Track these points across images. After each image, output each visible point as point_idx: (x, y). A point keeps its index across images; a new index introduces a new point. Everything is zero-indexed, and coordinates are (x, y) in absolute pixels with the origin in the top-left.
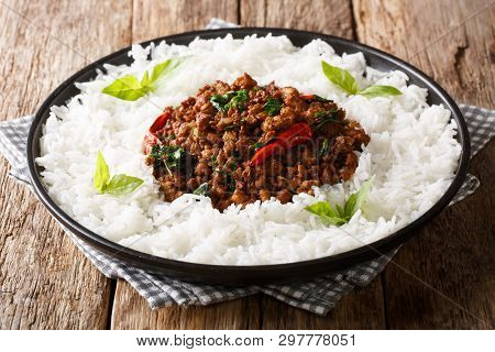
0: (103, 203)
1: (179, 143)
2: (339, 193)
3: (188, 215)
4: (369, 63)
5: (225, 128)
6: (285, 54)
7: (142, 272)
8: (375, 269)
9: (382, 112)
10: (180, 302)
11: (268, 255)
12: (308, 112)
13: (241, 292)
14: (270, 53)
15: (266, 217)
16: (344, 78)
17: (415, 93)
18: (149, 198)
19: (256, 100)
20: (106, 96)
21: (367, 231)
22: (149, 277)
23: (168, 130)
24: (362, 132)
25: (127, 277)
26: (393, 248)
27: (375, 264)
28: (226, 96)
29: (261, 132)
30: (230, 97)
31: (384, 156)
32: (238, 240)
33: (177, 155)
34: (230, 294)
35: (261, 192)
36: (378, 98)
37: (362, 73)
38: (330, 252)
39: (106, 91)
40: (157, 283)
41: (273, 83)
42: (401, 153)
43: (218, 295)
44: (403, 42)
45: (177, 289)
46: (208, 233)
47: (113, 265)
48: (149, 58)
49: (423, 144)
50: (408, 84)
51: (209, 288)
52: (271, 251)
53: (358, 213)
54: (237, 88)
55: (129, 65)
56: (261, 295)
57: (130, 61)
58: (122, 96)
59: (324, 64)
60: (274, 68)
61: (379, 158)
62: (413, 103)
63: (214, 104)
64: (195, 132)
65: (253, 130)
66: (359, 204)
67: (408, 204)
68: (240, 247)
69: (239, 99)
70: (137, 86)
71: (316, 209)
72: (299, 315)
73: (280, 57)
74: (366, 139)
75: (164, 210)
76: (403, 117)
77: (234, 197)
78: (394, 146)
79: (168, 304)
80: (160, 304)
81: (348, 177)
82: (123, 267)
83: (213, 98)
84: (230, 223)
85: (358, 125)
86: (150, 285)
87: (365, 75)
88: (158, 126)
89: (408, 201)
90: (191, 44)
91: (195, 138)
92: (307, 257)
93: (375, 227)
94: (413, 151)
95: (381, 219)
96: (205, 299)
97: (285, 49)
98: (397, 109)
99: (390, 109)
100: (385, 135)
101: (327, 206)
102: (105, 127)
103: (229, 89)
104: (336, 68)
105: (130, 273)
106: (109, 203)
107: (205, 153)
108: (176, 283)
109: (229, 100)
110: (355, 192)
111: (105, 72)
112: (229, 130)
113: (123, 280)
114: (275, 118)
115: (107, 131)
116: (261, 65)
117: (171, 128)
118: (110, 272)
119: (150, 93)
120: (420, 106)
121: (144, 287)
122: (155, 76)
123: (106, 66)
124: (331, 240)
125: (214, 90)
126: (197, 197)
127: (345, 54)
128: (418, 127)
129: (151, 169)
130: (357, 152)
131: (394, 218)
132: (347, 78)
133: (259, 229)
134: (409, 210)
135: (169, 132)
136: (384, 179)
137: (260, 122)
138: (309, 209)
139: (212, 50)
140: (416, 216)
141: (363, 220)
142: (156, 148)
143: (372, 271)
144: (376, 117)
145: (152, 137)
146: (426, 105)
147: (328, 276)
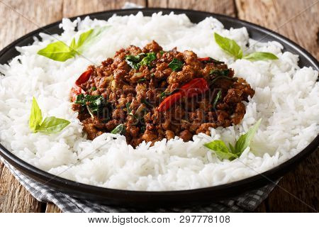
0: (36, 140)
1: (100, 93)
2: (230, 134)
3: (106, 150)
4: (251, 36)
5: (138, 80)
6: (184, 28)
7: (67, 196)
8: (261, 196)
9: (263, 72)
11: (174, 183)
12: (205, 70)
14: (172, 26)
15: (171, 152)
16: (232, 46)
17: (289, 58)
18: (74, 137)
19: (163, 60)
20: (42, 57)
21: (256, 164)
22: (73, 200)
23: (91, 83)
24: (248, 86)
25: (55, 201)
26: (275, 180)
27: (260, 193)
28: (138, 57)
29: (167, 84)
30: (141, 57)
31: (266, 106)
32: (148, 171)
33: (98, 102)
35: (167, 132)
36: (260, 62)
37: (245, 43)
38: (225, 181)
39: (41, 53)
40: (80, 205)
41: (176, 48)
42: (280, 104)
44: (275, 24)
46: (123, 164)
47: (44, 191)
48: (76, 29)
49: (298, 96)
50: (283, 51)
52: (176, 179)
53: (247, 150)
54: (147, 51)
55: (60, 35)
57: (60, 31)
58: (54, 57)
59: (216, 35)
60: (175, 38)
61: (263, 107)
62: (288, 66)
63: (129, 63)
64: (113, 84)
65: (160, 83)
66: (248, 142)
67: (288, 143)
68: (150, 176)
69: (149, 59)
70: (66, 50)
71: (213, 146)
73: (180, 30)
74: (252, 92)
75: (87, 146)
76: (280, 77)
77: (145, 136)
78: (274, 98)
81: (238, 121)
82: (52, 193)
83: (128, 58)
84: (142, 157)
85: (244, 81)
87: (247, 45)
88: (82, 81)
89: (287, 141)
90: (110, 20)
91: (113, 89)
92: (206, 185)
93: (262, 161)
94: (290, 102)
95: (267, 155)
97: (184, 25)
98: (275, 70)
99: (269, 71)
100: (267, 89)
101: (222, 143)
102: (39, 81)
103: (141, 52)
104: (225, 38)
105: (58, 198)
106: (41, 140)
107: (121, 101)
108: (96, 206)
109: (141, 59)
110: (244, 133)
111: (40, 39)
112: (141, 83)
113: (51, 203)
114: (179, 73)
115: (41, 84)
116: (166, 36)
117: (93, 82)
118: (41, 197)
119: (77, 56)
120: (293, 69)
121: (69, 208)
122: (81, 42)
123: (41, 34)
124: (225, 171)
125: (129, 53)
126: (115, 136)
127: (231, 29)
128: (293, 84)
129: (77, 114)
130: (245, 102)
131: (277, 154)
132: (234, 46)
133: (166, 163)
134: (288, 148)
135: (92, 85)
136: (267, 124)
137: (166, 76)
138: (206, 146)
139: (126, 24)
140: (295, 153)
141: (251, 155)
142: (80, 97)
143: (258, 198)
144: (259, 75)
145: (78, 88)
146: (298, 68)
147: (222, 202)
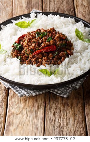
7: (16, 87)
8: (80, 84)
10: (27, 95)
13: (44, 91)
22: (18, 88)
27: (80, 82)
34: (41, 92)
40: (21, 90)
43: (38, 93)
45: (26, 91)
51: (35, 91)
56: (49, 92)
72: (60, 98)
79: (24, 96)
80: (22, 96)
82: (11, 85)
86: (19, 90)
96: (34, 94)
105: (13, 87)
108: (26, 90)
113: (11, 88)
121: (17, 91)
147: (67, 86)
